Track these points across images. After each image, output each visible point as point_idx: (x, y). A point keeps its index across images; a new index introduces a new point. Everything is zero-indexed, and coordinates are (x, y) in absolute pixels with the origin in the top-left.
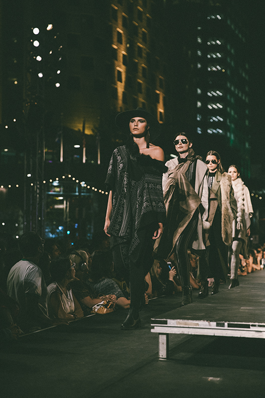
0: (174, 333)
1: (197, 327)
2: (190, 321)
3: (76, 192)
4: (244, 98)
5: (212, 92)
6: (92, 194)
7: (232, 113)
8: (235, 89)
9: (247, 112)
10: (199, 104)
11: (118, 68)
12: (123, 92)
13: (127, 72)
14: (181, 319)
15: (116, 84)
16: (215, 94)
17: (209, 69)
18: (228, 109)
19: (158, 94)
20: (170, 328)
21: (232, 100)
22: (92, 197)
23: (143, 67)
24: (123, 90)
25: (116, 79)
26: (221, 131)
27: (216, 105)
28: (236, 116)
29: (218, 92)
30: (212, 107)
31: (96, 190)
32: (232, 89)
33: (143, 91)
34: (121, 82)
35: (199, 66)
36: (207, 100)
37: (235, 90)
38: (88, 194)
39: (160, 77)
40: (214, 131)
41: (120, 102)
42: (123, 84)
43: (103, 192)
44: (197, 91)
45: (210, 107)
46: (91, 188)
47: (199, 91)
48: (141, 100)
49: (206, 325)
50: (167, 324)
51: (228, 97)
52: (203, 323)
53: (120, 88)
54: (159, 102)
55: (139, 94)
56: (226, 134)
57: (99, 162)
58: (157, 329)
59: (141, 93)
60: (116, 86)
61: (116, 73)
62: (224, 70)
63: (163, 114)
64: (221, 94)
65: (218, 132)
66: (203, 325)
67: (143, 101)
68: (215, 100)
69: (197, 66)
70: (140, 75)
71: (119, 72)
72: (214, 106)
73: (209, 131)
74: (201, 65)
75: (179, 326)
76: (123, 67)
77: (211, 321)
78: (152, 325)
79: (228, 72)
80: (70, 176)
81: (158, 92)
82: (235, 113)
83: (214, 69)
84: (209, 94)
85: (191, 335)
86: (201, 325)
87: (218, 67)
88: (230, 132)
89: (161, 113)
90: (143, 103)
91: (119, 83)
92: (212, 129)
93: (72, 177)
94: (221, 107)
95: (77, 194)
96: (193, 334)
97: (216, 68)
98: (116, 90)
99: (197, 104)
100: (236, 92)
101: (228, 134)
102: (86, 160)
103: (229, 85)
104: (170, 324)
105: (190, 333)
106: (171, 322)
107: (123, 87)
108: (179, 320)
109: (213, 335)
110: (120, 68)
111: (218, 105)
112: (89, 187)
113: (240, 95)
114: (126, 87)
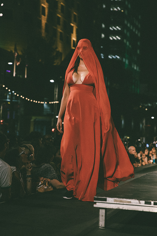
0: (111, 208)
1: (130, 204)
2: (125, 200)
3: (7, 99)
4: (137, 33)
5: (113, 27)
6: (19, 101)
7: (128, 43)
8: (130, 25)
9: (139, 43)
10: (103, 36)
11: (43, 5)
12: (46, 24)
13: (49, 8)
14: (117, 198)
15: (40, 17)
16: (115, 28)
17: (112, 9)
18: (125, 41)
19: (72, 27)
20: (108, 204)
21: (128, 34)
22: (19, 103)
23: (62, 5)
24: (46, 22)
25: (41, 13)
26: (118, 57)
27: (116, 37)
28: (130, 46)
29: (117, 27)
30: (113, 38)
31: (23, 98)
32: (129, 25)
33: (61, 23)
34: (44, 15)
35: (104, 6)
36: (109, 33)
37: (130, 27)
38: (16, 101)
39: (75, 13)
40: (114, 57)
41: (43, 31)
42: (46, 17)
43: (29, 100)
44: (101, 26)
45: (111, 38)
46: (20, 96)
47: (103, 26)
48: (59, 30)
49: (137, 203)
50: (106, 201)
51: (125, 31)
52: (134, 201)
53: (44, 20)
54: (72, 33)
55: (58, 26)
56: (122, 59)
57: (26, 77)
58: (98, 205)
59: (59, 25)
60: (40, 19)
61: (41, 8)
62: (122, 11)
63: (76, 42)
64: (120, 29)
65: (116, 58)
66: (135, 203)
67: (61, 31)
68: (115, 33)
69: (102, 6)
70: (60, 11)
71: (43, 8)
72: (114, 38)
73: (110, 57)
74: (106, 6)
75: (116, 203)
76: (46, 4)
77: (141, 200)
78: (94, 201)
79: (126, 12)
80: (4, 86)
81: (72, 25)
82: (130, 44)
83: (115, 9)
84: (111, 28)
85: (125, 210)
86: (133, 203)
87: (118, 8)
88: (125, 58)
89: (74, 41)
90: (61, 33)
91: (43, 16)
92: (112, 56)
93: (5, 87)
94: (119, 38)
95: (8, 100)
96: (126, 209)
97: (117, 9)
98: (41, 21)
99: (101, 36)
100: (131, 28)
101: (124, 60)
102: (16, 75)
103: (126, 22)
104: (109, 201)
105: (124, 209)
106: (110, 200)
107: (46, 19)
108: (116, 199)
109: (142, 210)
110: (44, 4)
111: (117, 37)
112: (18, 95)
113: (134, 30)
114: (48, 20)
